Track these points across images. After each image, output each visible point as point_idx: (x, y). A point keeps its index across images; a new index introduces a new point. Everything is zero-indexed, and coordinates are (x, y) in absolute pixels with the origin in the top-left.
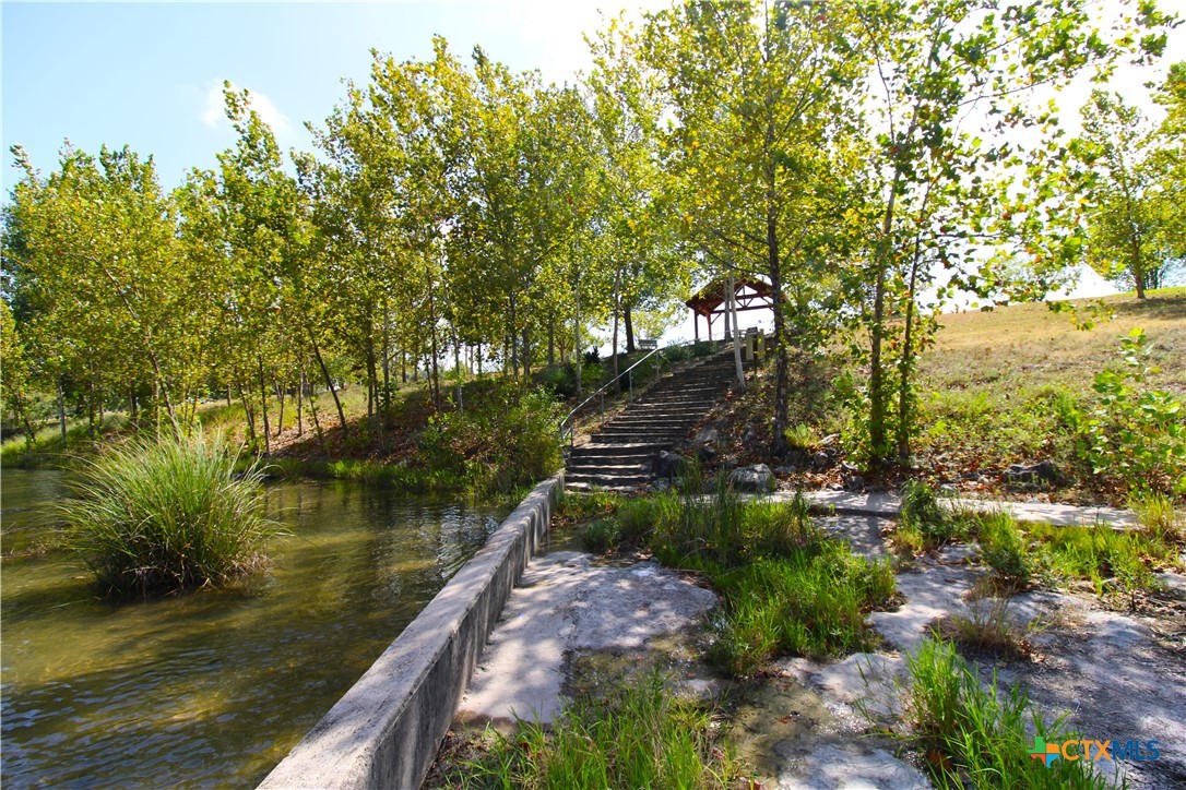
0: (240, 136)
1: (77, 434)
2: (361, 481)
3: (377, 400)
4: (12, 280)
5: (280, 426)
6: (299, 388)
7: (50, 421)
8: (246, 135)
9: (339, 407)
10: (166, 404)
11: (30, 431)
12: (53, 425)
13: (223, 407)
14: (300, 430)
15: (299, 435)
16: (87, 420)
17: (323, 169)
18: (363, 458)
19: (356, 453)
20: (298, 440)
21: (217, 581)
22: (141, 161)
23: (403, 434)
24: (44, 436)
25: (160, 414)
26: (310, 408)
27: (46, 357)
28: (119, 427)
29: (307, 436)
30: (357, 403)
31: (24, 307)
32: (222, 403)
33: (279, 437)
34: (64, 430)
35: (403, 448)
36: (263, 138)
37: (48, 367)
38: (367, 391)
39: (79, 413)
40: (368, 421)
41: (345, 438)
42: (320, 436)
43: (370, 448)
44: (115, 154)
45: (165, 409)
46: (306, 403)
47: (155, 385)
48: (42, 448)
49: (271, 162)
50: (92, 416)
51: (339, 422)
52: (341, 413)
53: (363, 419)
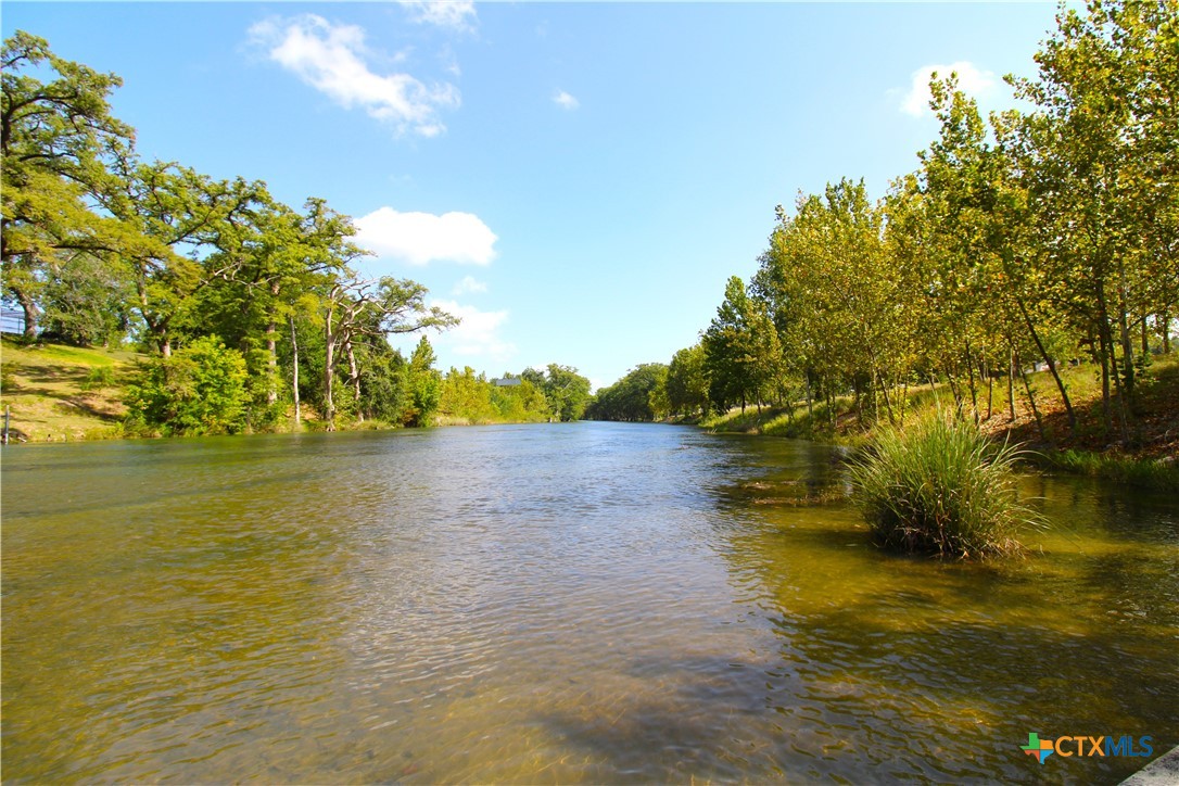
0: (942, 124)
1: (818, 412)
2: (1103, 478)
3: (1116, 378)
4: (773, 304)
5: (989, 410)
6: (1010, 369)
7: (800, 403)
8: (948, 121)
9: (1062, 389)
10: (883, 388)
11: (790, 410)
12: (802, 406)
13: (927, 391)
14: (1012, 414)
15: (1011, 420)
16: (825, 402)
17: (1028, 121)
18: (1101, 449)
19: (1087, 443)
20: (1011, 425)
21: (973, 556)
22: (855, 185)
23: (1157, 423)
24: (799, 414)
25: (877, 398)
26: (1026, 392)
27: (797, 356)
28: (846, 409)
29: (1021, 422)
30: (1085, 385)
31: (782, 321)
32: (928, 387)
33: (989, 421)
34: (811, 410)
35: (1162, 441)
36: (966, 116)
37: (799, 363)
38: (1099, 368)
39: (818, 397)
40: (1103, 406)
41: (1072, 425)
42: (1039, 421)
43: (1109, 439)
44: (836, 187)
45: (881, 392)
46: (1020, 386)
47: (873, 374)
48: (798, 425)
49: (974, 138)
50: (828, 399)
51: (1061, 407)
52: (1065, 396)
53: (1095, 403)
